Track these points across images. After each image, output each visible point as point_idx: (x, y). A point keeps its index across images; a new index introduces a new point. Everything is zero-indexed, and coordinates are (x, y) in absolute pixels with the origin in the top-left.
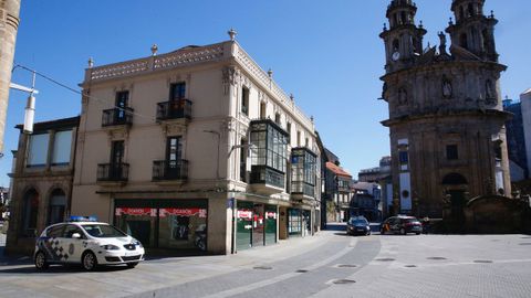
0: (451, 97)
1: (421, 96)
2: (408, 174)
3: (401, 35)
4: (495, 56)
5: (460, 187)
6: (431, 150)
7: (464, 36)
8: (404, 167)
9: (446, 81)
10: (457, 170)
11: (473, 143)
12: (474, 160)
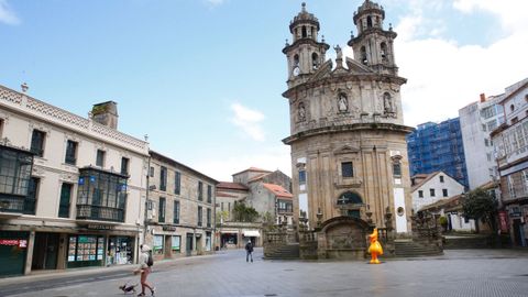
0: (346, 112)
1: (318, 112)
2: (306, 195)
3: (300, 50)
4: (394, 69)
5: (355, 206)
6: (326, 168)
7: (363, 49)
8: (303, 187)
9: (342, 95)
10: (351, 189)
11: (369, 159)
12: (370, 178)
